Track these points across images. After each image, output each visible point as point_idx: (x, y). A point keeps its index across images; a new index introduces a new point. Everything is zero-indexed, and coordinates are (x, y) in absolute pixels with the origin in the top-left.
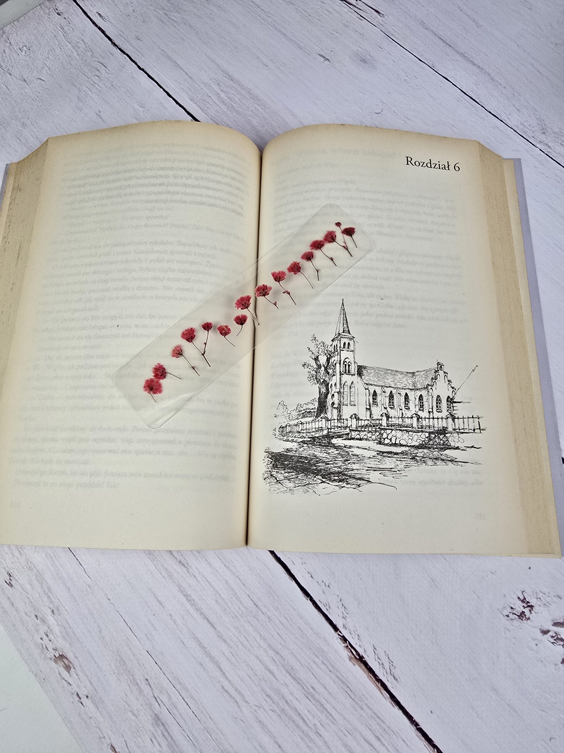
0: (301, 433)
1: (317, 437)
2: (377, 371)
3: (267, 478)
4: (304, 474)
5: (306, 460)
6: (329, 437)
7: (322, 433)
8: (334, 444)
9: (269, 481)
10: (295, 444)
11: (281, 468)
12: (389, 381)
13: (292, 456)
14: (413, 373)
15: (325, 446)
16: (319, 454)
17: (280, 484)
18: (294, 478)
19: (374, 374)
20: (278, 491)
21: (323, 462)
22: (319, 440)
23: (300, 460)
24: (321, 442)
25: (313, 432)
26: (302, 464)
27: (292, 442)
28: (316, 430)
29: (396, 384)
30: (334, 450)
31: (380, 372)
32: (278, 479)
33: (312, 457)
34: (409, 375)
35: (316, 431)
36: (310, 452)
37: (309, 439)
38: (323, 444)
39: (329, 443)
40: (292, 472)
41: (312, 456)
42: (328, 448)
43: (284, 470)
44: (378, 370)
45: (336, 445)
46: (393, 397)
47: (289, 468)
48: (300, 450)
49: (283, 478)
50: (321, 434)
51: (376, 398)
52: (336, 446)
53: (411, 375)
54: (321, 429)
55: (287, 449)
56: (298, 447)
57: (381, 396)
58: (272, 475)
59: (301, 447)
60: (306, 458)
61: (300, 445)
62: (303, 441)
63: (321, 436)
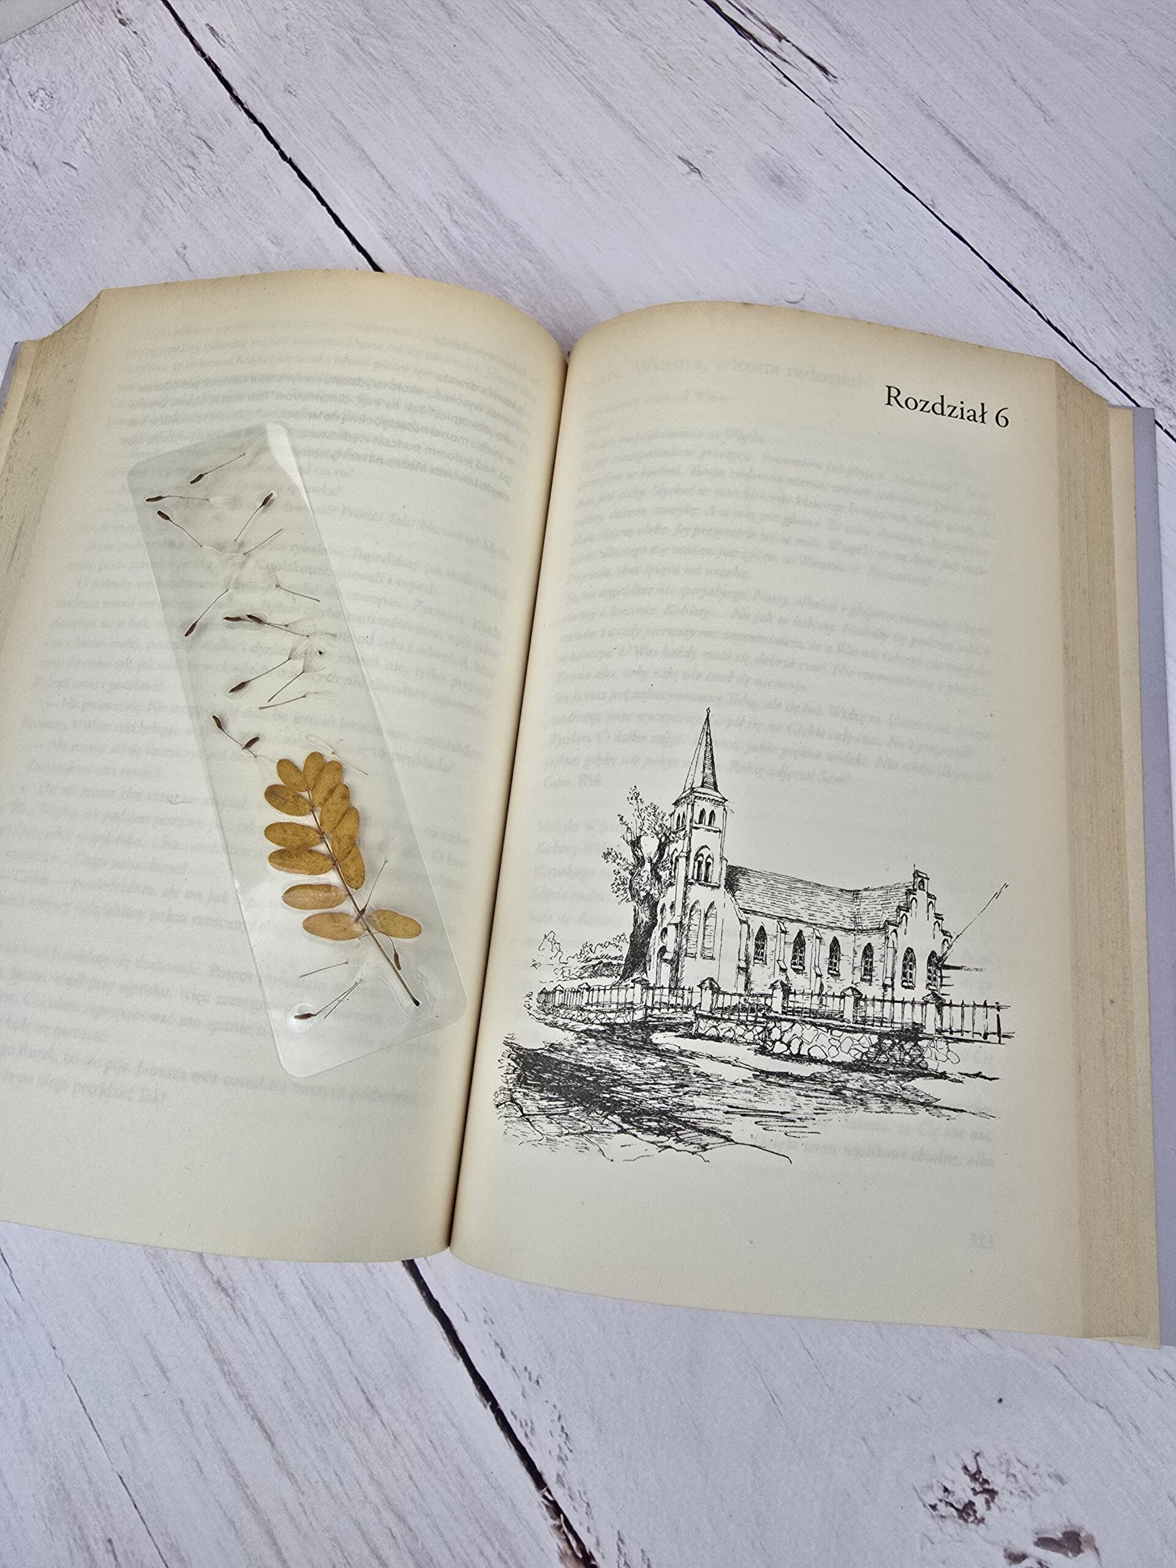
0: (585, 1010)
1: (620, 1024)
2: (772, 882)
3: (503, 1105)
4: (582, 1108)
5: (591, 1075)
6: (647, 1028)
7: (631, 1015)
8: (656, 1045)
9: (505, 1111)
10: (571, 1035)
11: (535, 1086)
12: (798, 906)
13: (560, 1062)
14: (856, 893)
15: (636, 1048)
16: (621, 1066)
17: (528, 1124)
18: (561, 1114)
19: (765, 888)
20: (522, 1138)
21: (628, 1084)
22: (625, 1032)
23: (577, 1073)
24: (628, 1036)
25: (612, 1012)
26: (579, 1084)
27: (562, 1029)
28: (620, 1007)
29: (813, 915)
30: (655, 1059)
31: (779, 885)
32: (525, 1112)
33: (604, 1070)
34: (846, 896)
35: (620, 1011)
36: (601, 1057)
37: (602, 1028)
38: (632, 1043)
39: (645, 1041)
40: (557, 1100)
41: (604, 1067)
42: (642, 1052)
43: (539, 1092)
44: (773, 880)
45: (660, 1048)
46: (803, 944)
47: (551, 1090)
48: (579, 1050)
49: (535, 1110)
50: (629, 1019)
51: (764, 945)
52: (659, 1050)
53: (849, 896)
54: (630, 1007)
55: (552, 1045)
56: (575, 1043)
57: (775, 940)
58: (513, 1100)
59: (581, 1044)
60: (590, 1070)
61: (580, 1038)
62: (588, 1029)
63: (627, 1024)
